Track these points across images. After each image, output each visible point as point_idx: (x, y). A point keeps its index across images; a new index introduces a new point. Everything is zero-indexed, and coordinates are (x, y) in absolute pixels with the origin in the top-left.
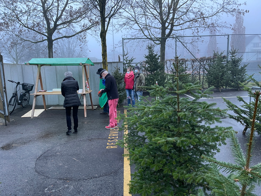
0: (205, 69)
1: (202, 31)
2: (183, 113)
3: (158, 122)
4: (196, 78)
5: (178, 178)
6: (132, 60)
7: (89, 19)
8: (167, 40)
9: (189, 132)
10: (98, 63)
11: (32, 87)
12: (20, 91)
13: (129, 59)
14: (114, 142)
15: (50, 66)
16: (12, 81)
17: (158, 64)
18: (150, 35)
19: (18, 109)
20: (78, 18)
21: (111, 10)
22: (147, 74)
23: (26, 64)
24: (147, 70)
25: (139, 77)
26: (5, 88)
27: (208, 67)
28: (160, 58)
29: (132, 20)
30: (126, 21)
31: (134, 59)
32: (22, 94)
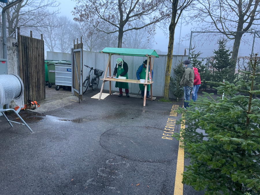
2: (255, 115)
3: (222, 121)
5: (237, 180)
6: (199, 54)
7: (160, 12)
8: (243, 35)
9: (257, 137)
10: (163, 56)
11: (102, 72)
13: (196, 53)
14: (170, 134)
15: (119, 56)
16: (87, 66)
17: (229, 60)
18: (223, 28)
19: (89, 90)
20: (149, 10)
22: (214, 71)
23: (100, 52)
24: (215, 66)
26: (82, 71)
28: (231, 54)
29: (205, 12)
30: (198, 13)
31: (201, 53)
32: (93, 78)
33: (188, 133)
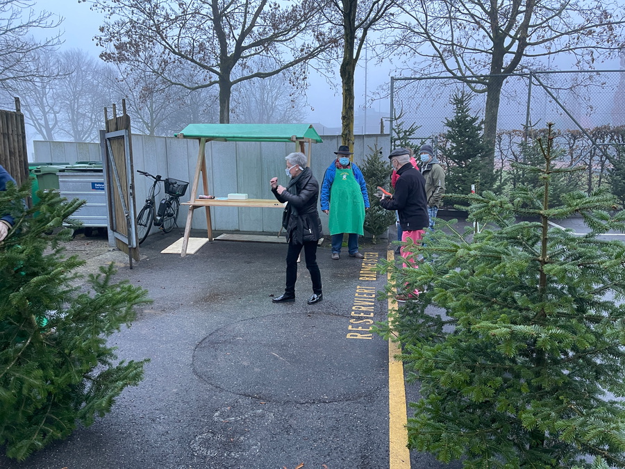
0: (608, 157)
1: (602, 57)
2: (559, 267)
3: (486, 286)
4: (580, 180)
5: (534, 426)
6: (413, 130)
7: (316, 34)
8: (505, 81)
9: (569, 316)
10: (332, 137)
11: (186, 187)
12: (161, 196)
13: (406, 127)
14: (364, 326)
15: (225, 142)
16: (145, 174)
17: (479, 140)
18: (460, 69)
19: (154, 234)
20: (289, 30)
21: (371, 10)
22: (448, 166)
23: (176, 136)
24: (450, 156)
25: (430, 173)
26: (132, 187)
27: (615, 153)
28: (483, 126)
29: (417, 33)
30: (403, 34)
31: (417, 128)
32: (163, 202)
33: (408, 318)
